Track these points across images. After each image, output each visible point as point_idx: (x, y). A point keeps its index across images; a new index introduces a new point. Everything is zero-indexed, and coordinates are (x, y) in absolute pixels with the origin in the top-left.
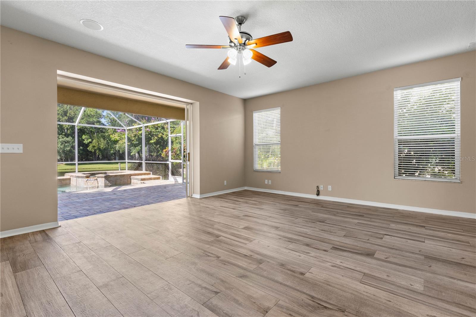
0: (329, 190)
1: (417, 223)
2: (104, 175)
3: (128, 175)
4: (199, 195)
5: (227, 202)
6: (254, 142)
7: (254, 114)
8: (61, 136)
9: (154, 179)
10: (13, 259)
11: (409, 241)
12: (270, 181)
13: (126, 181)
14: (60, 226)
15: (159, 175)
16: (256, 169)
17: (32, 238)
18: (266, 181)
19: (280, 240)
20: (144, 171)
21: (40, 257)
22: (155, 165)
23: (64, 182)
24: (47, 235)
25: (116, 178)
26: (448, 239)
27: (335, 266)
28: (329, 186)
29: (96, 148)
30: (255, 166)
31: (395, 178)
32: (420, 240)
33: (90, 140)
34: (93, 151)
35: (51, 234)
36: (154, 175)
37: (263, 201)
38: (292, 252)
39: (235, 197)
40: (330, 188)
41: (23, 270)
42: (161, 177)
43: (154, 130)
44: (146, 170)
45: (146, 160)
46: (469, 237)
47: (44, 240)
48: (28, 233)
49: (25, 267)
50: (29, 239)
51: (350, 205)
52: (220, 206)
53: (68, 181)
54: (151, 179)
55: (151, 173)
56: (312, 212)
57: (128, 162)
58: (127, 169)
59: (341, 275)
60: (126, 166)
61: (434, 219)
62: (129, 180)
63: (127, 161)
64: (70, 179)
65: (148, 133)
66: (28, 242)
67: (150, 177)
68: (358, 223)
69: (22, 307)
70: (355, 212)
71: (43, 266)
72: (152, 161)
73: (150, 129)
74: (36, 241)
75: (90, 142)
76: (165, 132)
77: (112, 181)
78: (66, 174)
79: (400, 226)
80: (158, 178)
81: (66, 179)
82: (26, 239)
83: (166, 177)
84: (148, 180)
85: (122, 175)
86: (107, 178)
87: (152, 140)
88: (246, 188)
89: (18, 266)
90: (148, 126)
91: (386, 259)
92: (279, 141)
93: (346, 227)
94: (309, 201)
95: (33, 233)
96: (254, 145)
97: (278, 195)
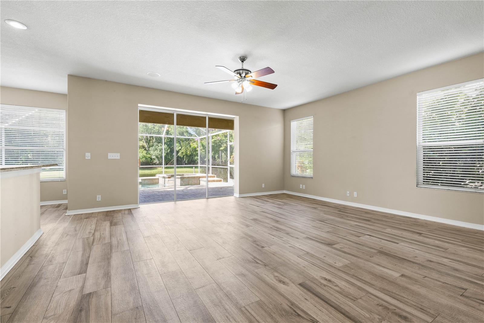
0: (355, 196)
1: (419, 230)
2: (180, 176)
3: (197, 177)
4: (239, 194)
5: (258, 201)
6: (291, 149)
7: (291, 123)
8: (160, 144)
9: (217, 182)
10: (112, 220)
11: (383, 241)
12: (304, 186)
13: (196, 182)
14: (139, 208)
15: (221, 178)
16: (294, 175)
17: (123, 212)
18: (301, 185)
19: (271, 229)
20: (210, 175)
21: (124, 221)
22: (218, 169)
23: (155, 181)
24: (131, 211)
25: (188, 179)
26: (429, 245)
27: (292, 247)
28: (354, 193)
29: (184, 154)
30: (292, 171)
31: (418, 186)
32: (396, 242)
33: (180, 148)
34: (182, 156)
35: (133, 212)
36: (218, 178)
37: (290, 203)
38: (270, 236)
39: (268, 199)
40: (355, 194)
41: (114, 226)
42: (222, 180)
43: (224, 138)
44: (212, 174)
45: (212, 165)
46: (456, 246)
47: (129, 214)
48: (122, 210)
49: (116, 224)
50: (121, 212)
51: (371, 212)
52: (249, 204)
53: (157, 181)
54: (214, 181)
55: (216, 176)
56: (324, 214)
57: (200, 167)
58: (199, 172)
59: (289, 251)
60: (199, 170)
61: (447, 229)
62: (198, 181)
63: (199, 165)
64: (158, 179)
65: (219, 140)
66: (121, 214)
67: (214, 179)
68: (356, 225)
69: (109, 239)
70: (368, 217)
71: (123, 225)
72: (217, 165)
73: (220, 137)
74: (124, 214)
75: (180, 149)
76: (233, 140)
77: (185, 181)
78: (157, 175)
79: (395, 231)
80: (220, 181)
81: (156, 179)
82: (120, 212)
83: (226, 180)
84: (212, 182)
85: (193, 177)
86: (182, 179)
87: (222, 147)
88: (285, 192)
89: (113, 224)
90: (218, 134)
91: (341, 249)
92: (311, 148)
93: (338, 226)
94: (333, 206)
95: (125, 210)
96: (291, 152)
97: (307, 199)
